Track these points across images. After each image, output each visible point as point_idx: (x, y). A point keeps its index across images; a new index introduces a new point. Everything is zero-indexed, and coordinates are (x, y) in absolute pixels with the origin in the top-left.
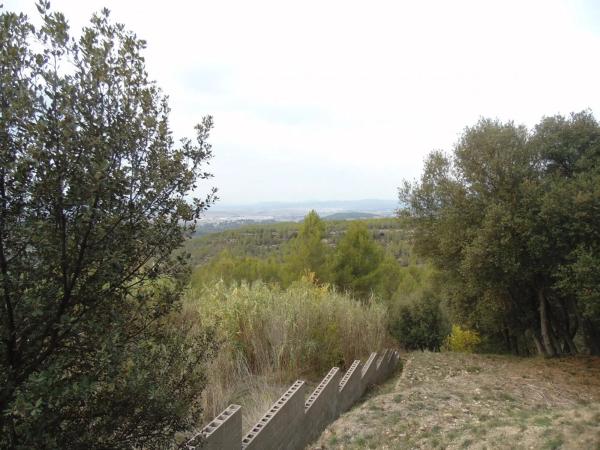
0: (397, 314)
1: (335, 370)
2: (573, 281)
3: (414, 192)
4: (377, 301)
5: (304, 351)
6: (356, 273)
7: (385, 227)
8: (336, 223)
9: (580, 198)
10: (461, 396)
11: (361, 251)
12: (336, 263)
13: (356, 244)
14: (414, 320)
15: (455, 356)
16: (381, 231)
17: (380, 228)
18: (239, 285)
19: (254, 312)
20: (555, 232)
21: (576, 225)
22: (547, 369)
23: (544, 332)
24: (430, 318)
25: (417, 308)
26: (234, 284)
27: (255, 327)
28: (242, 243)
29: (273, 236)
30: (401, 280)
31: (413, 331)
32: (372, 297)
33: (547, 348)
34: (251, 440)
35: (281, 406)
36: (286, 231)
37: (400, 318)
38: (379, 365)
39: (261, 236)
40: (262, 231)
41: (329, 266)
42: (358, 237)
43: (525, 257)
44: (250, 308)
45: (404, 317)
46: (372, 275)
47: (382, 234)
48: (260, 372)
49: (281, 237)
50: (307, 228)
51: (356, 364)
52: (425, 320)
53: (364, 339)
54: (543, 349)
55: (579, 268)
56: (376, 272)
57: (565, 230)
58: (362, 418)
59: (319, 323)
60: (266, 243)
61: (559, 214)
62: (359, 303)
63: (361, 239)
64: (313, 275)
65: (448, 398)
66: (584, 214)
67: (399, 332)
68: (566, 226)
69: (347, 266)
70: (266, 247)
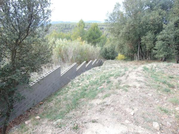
0: (103, 50)
1: (85, 62)
2: (145, 40)
3: (110, 14)
4: (98, 46)
5: (77, 58)
6: (93, 38)
7: (104, 26)
8: (89, 23)
9: (151, 18)
10: (115, 68)
11: (95, 32)
12: (88, 35)
13: (94, 30)
14: (108, 51)
15: (117, 61)
16: (103, 27)
17: (102, 26)
18: (59, 40)
19: (63, 47)
20: (144, 27)
21: (149, 26)
22: (137, 63)
23: (138, 54)
24: (112, 51)
25: (109, 48)
26: (58, 39)
27: (64, 51)
28: (60, 28)
29: (69, 27)
30: (107, 42)
31: (107, 55)
32: (97, 45)
33: (138, 58)
34: (63, 74)
35: (70, 68)
36: (74, 26)
37: (104, 51)
38: (97, 63)
39: (66, 27)
40: (66, 25)
41: (86, 36)
42: (95, 28)
43: (135, 34)
44: (62, 46)
45: (105, 51)
46: (98, 39)
47: (103, 28)
48: (65, 62)
49: (72, 27)
50: (80, 24)
51: (91, 61)
52: (111, 52)
53: (94, 56)
54: (138, 59)
55: (147, 37)
56: (99, 38)
57: (146, 27)
58: (90, 71)
59: (81, 51)
60: (67, 29)
61: (145, 22)
62: (93, 46)
63: (96, 29)
64: (81, 38)
65: (112, 68)
66: (151, 22)
67: (104, 55)
68: (147, 26)
69: (91, 36)
70: (67, 30)
